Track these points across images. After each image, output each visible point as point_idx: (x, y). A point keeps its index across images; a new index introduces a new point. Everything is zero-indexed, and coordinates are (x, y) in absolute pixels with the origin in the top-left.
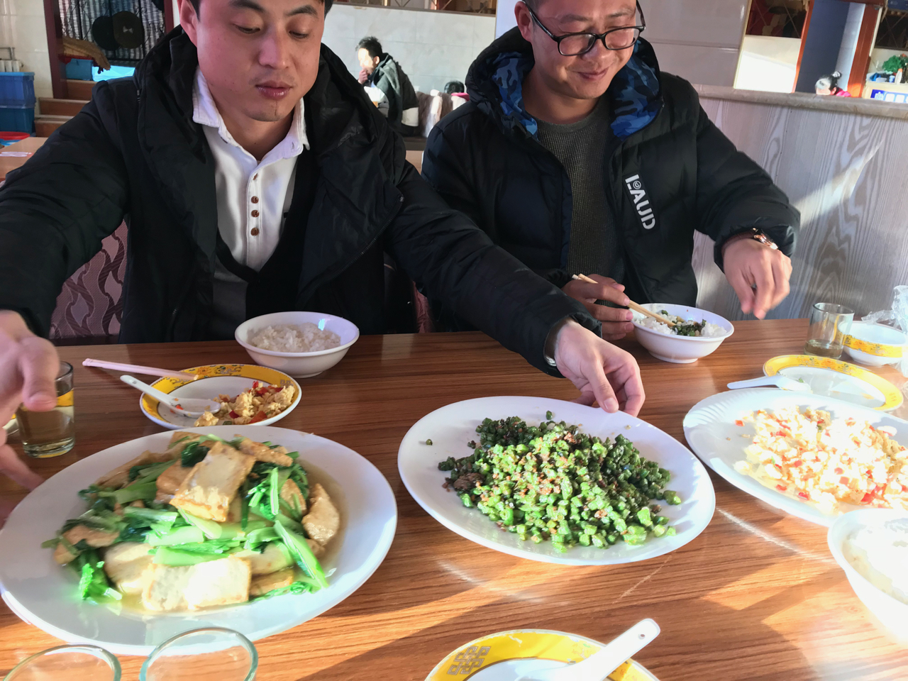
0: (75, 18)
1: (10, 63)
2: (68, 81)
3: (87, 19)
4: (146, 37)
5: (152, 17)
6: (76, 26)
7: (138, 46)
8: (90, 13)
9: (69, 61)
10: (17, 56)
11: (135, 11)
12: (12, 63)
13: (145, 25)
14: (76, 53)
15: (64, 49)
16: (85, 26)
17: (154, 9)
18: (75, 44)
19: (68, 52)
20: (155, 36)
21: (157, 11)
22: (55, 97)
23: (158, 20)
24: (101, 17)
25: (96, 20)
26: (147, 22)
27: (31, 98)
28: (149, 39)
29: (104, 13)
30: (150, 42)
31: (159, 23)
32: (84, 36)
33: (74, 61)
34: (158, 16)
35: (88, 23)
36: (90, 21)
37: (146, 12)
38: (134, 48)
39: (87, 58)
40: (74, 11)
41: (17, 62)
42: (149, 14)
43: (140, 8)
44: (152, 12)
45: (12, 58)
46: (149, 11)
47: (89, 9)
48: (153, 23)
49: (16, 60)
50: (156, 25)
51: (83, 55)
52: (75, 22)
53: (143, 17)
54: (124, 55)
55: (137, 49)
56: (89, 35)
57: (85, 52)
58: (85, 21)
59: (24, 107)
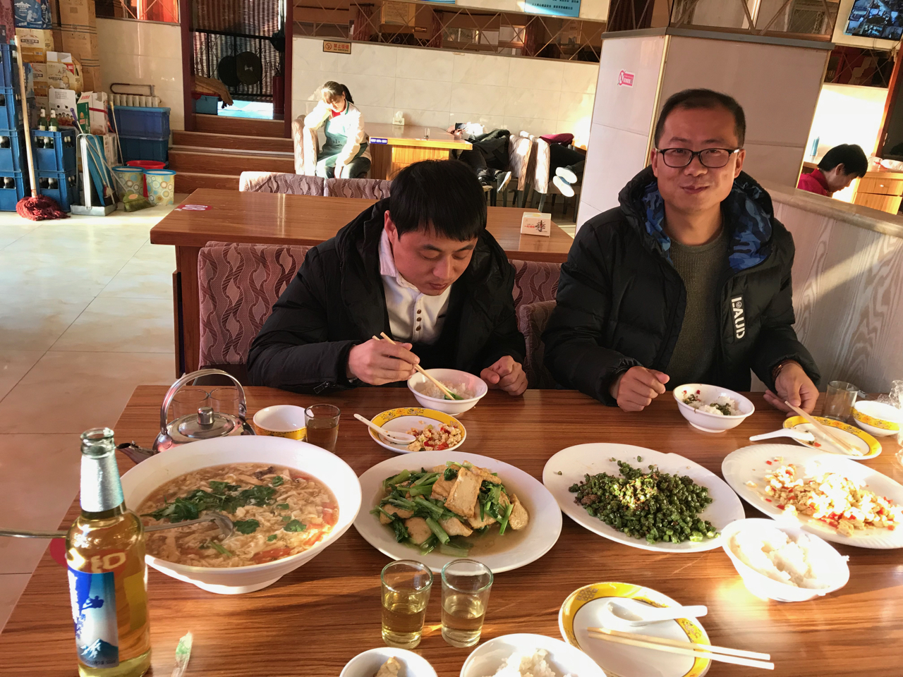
0: (204, 58)
1: (150, 98)
2: (197, 115)
3: (215, 59)
4: (264, 75)
5: (270, 57)
6: (205, 64)
7: (256, 82)
8: (217, 53)
9: (199, 98)
10: (156, 93)
11: (256, 52)
12: (152, 99)
13: (263, 63)
14: (205, 91)
15: (196, 87)
16: (213, 65)
17: (272, 49)
18: (204, 83)
19: (199, 89)
20: (271, 74)
21: (274, 51)
22: (186, 130)
23: (275, 59)
24: (227, 57)
25: (222, 60)
26: (266, 62)
27: (167, 131)
28: (266, 76)
29: (229, 53)
30: (266, 79)
31: (275, 62)
32: (211, 74)
33: (203, 97)
34: (275, 56)
35: (215, 62)
36: (217, 60)
37: (265, 52)
38: (252, 84)
39: (214, 95)
40: (204, 52)
41: (156, 99)
42: (267, 54)
43: (260, 49)
44: (270, 52)
45: (152, 95)
46: (267, 51)
47: (217, 49)
48: (270, 62)
49: (154, 97)
50: (273, 63)
51: (211, 92)
52: (204, 61)
53: (263, 57)
54: (244, 90)
55: (255, 85)
56: (215, 73)
57: (213, 90)
58: (212, 60)
59: (161, 140)
